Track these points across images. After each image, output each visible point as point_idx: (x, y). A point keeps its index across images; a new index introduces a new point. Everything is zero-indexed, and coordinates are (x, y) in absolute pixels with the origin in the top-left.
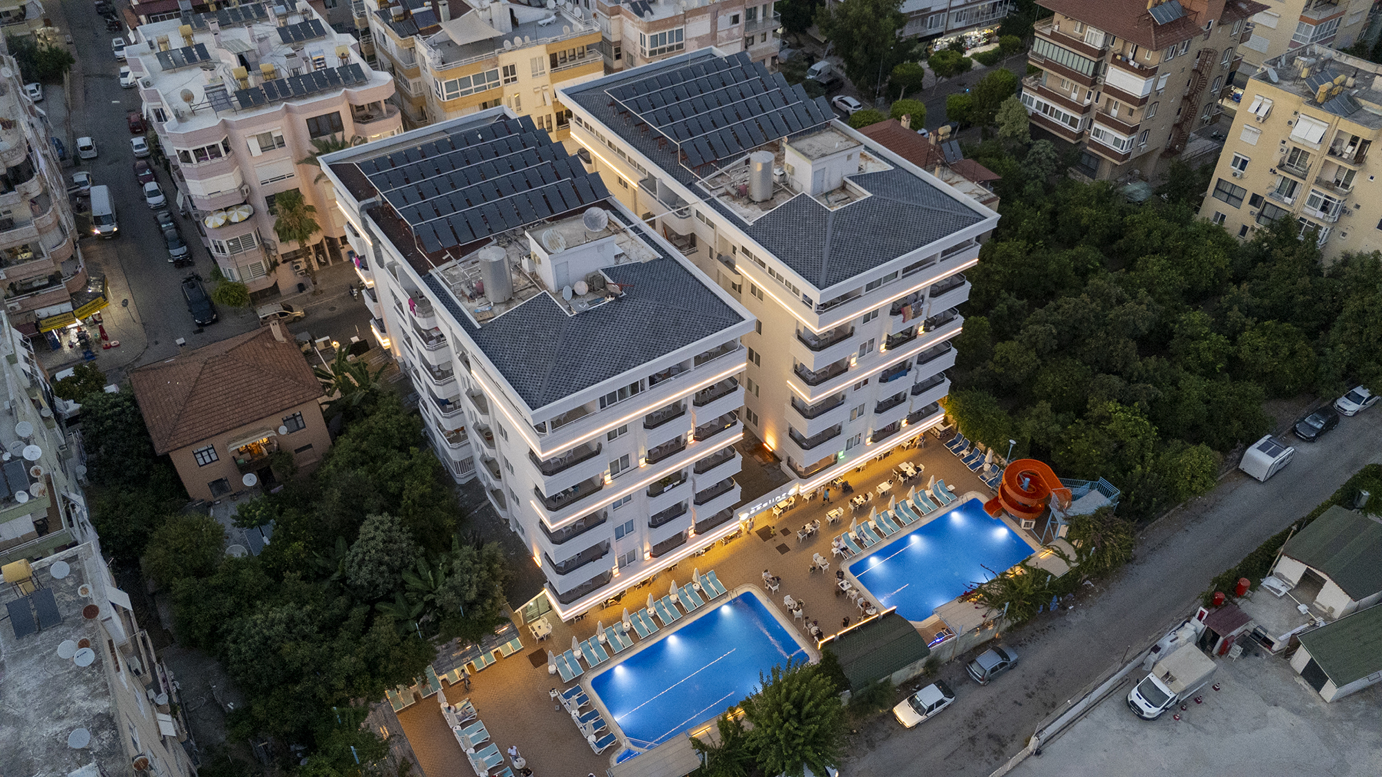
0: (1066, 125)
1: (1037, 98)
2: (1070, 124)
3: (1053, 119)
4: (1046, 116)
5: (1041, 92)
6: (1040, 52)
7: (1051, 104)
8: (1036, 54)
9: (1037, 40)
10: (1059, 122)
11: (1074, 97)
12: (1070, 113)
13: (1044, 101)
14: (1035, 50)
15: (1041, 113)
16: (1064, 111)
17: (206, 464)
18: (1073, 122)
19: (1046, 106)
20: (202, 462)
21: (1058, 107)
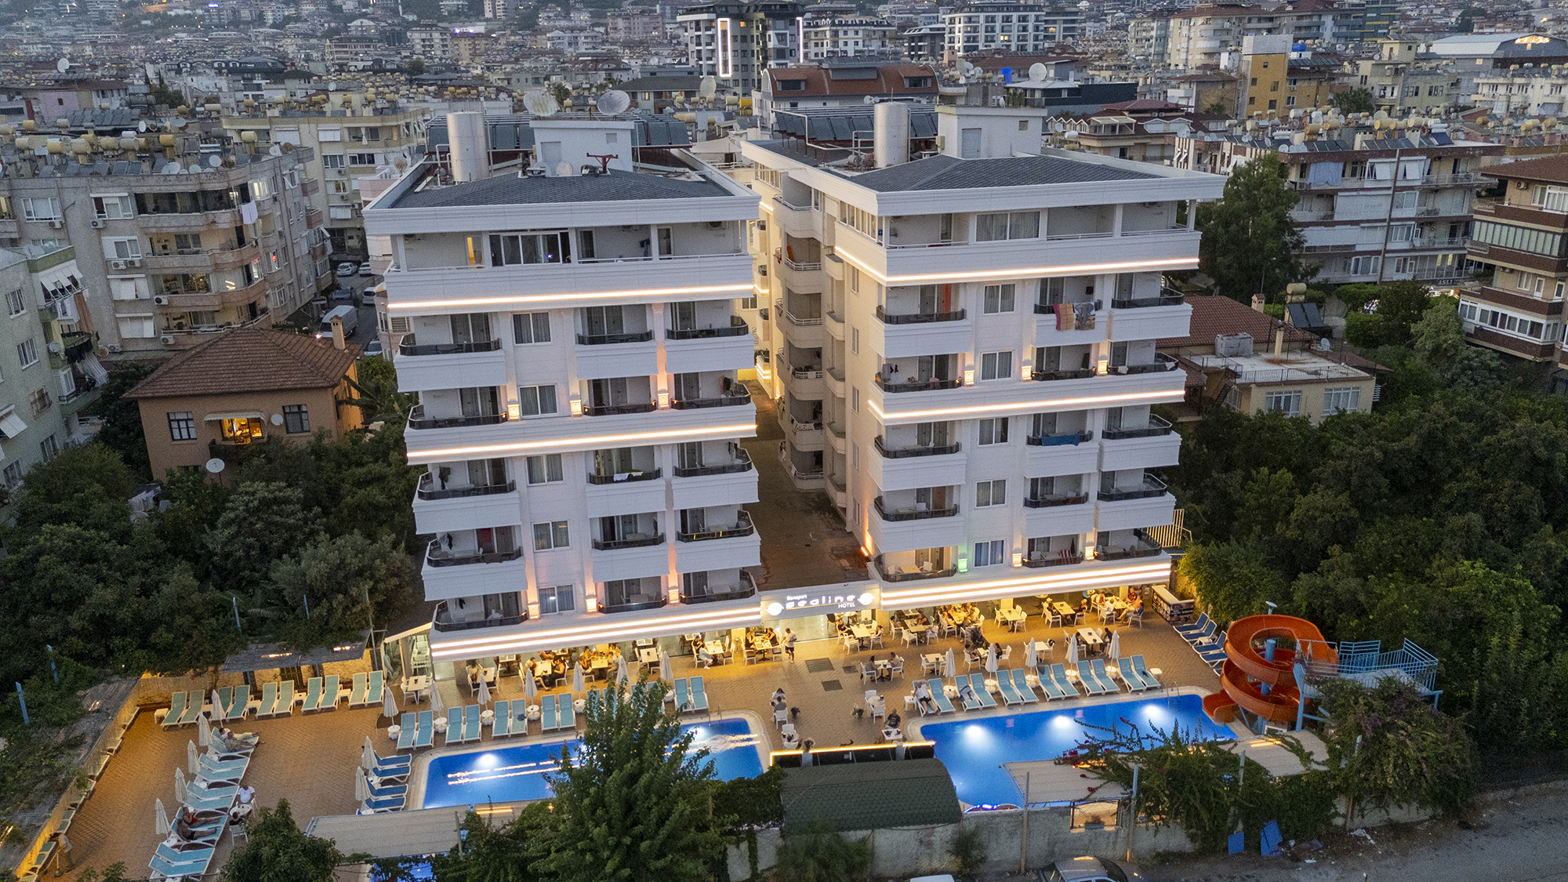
0: (1525, 337)
1: (1482, 306)
2: (1531, 333)
3: (1506, 332)
4: (1497, 329)
5: (1485, 295)
6: (1482, 239)
7: (1501, 310)
8: (1478, 243)
9: (1477, 224)
10: (1514, 334)
11: (1538, 296)
12: (1530, 317)
13: (1490, 307)
14: (1475, 238)
15: (1487, 326)
16: (1519, 315)
17: (182, 439)
18: (1535, 329)
19: (1495, 314)
20: (177, 436)
21: (1511, 312)
